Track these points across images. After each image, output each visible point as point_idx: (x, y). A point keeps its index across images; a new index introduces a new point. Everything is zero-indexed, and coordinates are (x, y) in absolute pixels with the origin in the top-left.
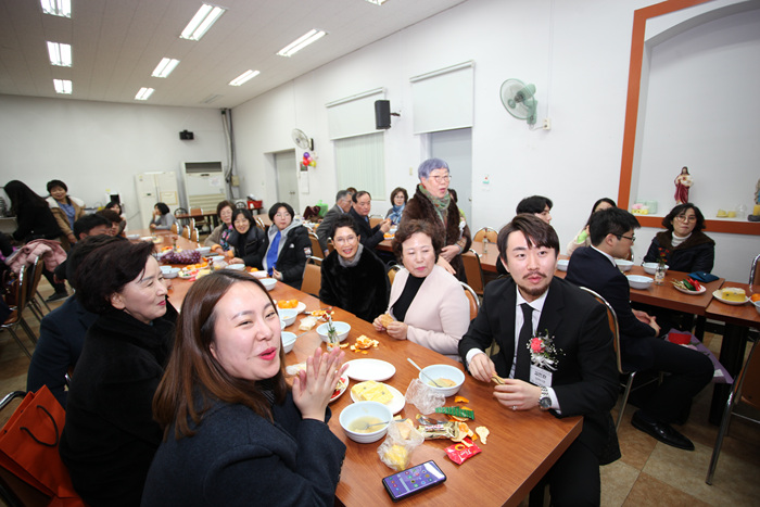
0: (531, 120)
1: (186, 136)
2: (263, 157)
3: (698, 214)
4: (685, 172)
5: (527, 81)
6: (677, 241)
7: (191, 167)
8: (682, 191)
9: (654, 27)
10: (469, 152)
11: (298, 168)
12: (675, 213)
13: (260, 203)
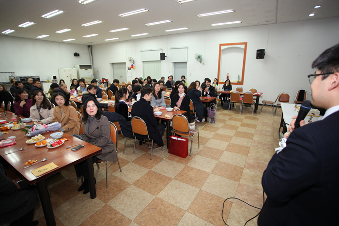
0: (201, 62)
1: (76, 55)
2: (109, 64)
3: (230, 81)
4: (228, 74)
5: (200, 54)
6: (227, 85)
7: (81, 67)
8: (228, 77)
9: (223, 47)
10: (186, 67)
11: (127, 69)
12: (227, 81)
13: (107, 80)
